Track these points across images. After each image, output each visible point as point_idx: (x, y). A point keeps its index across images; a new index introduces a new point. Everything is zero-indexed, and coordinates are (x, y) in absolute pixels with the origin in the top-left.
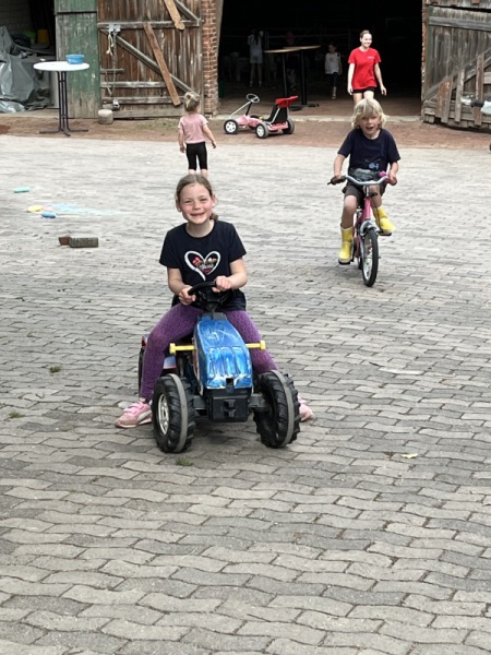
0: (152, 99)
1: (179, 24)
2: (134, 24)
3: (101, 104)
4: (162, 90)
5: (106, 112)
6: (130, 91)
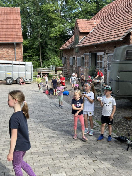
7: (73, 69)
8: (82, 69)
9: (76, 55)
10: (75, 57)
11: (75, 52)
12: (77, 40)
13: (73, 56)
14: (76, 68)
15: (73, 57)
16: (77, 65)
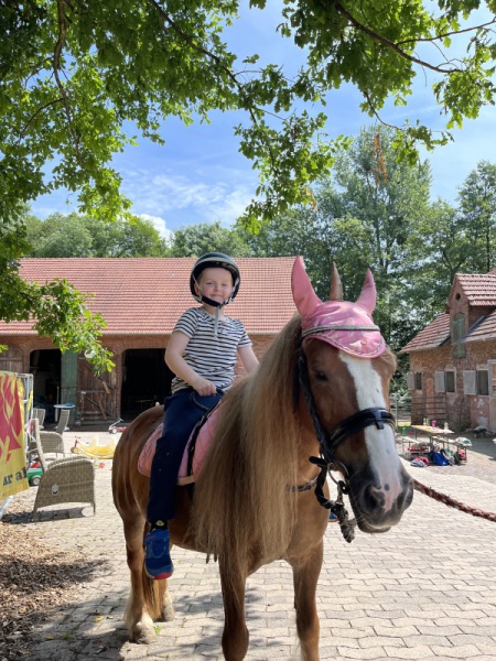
0: (96, 418)
1: (108, 392)
2: (91, 392)
3: (76, 420)
4: (100, 415)
5: (78, 423)
6: (88, 415)
7: (446, 404)
8: (481, 402)
9: (455, 364)
10: (454, 370)
11: (455, 357)
12: (460, 325)
13: (444, 367)
14: (457, 400)
15: (448, 370)
16: (461, 392)
